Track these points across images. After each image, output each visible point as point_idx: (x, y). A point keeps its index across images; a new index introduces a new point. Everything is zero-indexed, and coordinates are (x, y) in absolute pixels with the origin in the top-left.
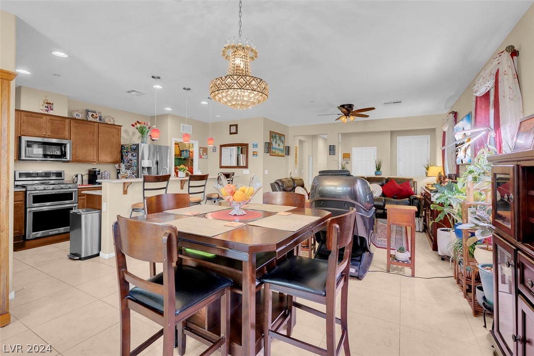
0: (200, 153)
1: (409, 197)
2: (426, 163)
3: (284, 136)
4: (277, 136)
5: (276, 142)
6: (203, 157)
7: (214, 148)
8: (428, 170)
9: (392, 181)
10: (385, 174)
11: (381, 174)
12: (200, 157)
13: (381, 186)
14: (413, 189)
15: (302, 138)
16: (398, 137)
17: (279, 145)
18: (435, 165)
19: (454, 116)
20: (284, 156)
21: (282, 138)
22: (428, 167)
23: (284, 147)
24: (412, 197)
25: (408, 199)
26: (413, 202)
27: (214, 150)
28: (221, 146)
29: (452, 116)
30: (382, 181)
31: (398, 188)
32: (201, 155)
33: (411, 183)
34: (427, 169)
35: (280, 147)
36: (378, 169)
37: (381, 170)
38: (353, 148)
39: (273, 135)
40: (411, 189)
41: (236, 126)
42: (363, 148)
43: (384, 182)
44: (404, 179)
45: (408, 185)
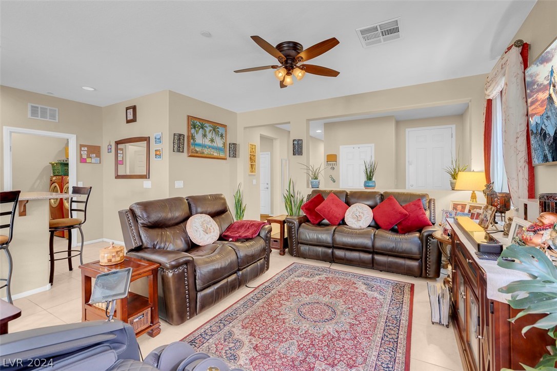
0: (81, 155)
1: (420, 231)
2: (450, 166)
3: (225, 126)
4: (207, 125)
5: (205, 136)
6: (88, 160)
7: (110, 147)
8: (455, 178)
9: (390, 199)
10: (382, 186)
11: (374, 186)
12: (83, 161)
13: (372, 207)
14: (427, 213)
15: (267, 133)
16: (407, 130)
17: (212, 141)
18: (467, 169)
19: (522, 54)
20: (226, 159)
21: (221, 130)
22: (455, 172)
23: (224, 144)
24: (425, 232)
25: (418, 234)
26: (427, 242)
27: (109, 150)
28: (117, 143)
29: (516, 52)
30: (375, 198)
31: (400, 213)
32: (84, 156)
33: (425, 202)
34: (454, 176)
35: (215, 145)
36: (369, 178)
37: (373, 180)
38: (341, 147)
39: (195, 123)
40: (424, 214)
41: (134, 108)
42: (354, 146)
43: (378, 199)
44: (412, 195)
45: (419, 206)
